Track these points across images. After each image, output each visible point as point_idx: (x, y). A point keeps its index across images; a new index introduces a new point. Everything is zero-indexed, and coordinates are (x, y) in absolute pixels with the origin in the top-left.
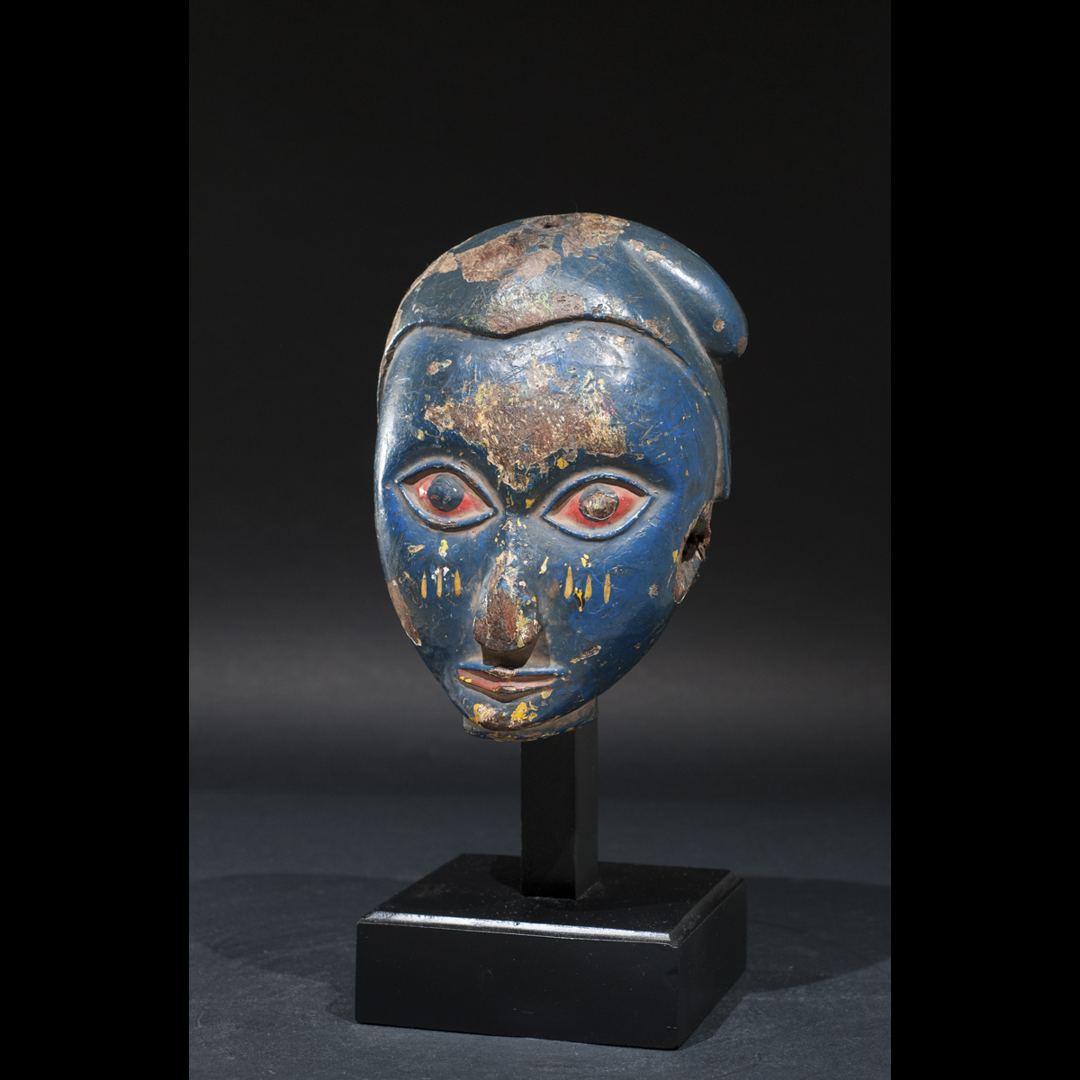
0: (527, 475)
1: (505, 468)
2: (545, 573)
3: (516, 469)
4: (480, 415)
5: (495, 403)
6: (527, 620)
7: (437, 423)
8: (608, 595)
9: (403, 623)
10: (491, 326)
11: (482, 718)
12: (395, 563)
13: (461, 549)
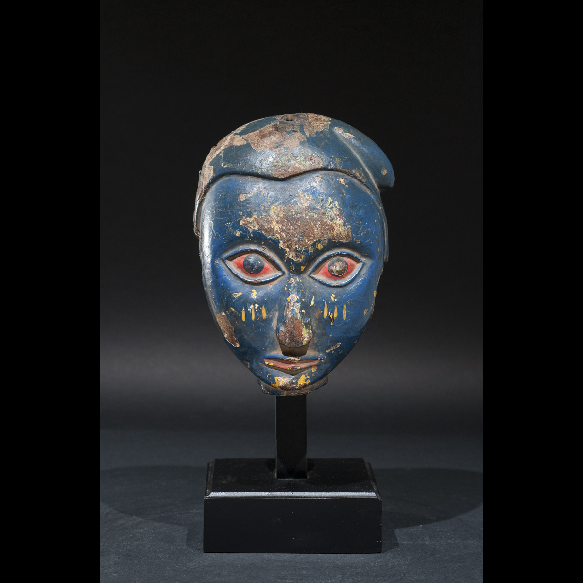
0: (302, 253)
1: (290, 250)
2: (313, 305)
3: (296, 250)
4: (273, 222)
5: (282, 215)
6: (308, 331)
7: (248, 227)
8: (345, 316)
9: (226, 335)
10: (274, 174)
11: (281, 384)
12: (224, 303)
13: (265, 294)
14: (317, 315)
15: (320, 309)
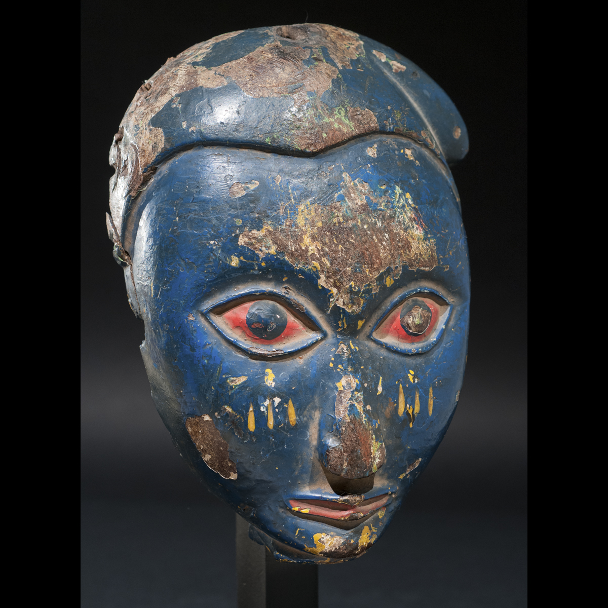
0: (361, 297)
1: (339, 291)
2: (382, 393)
3: (351, 291)
4: (305, 237)
5: (320, 224)
6: (379, 444)
7: (256, 248)
8: (432, 408)
9: (207, 458)
10: (298, 144)
11: (327, 548)
12: (210, 397)
13: (291, 378)
14: (388, 411)
15: (393, 400)
